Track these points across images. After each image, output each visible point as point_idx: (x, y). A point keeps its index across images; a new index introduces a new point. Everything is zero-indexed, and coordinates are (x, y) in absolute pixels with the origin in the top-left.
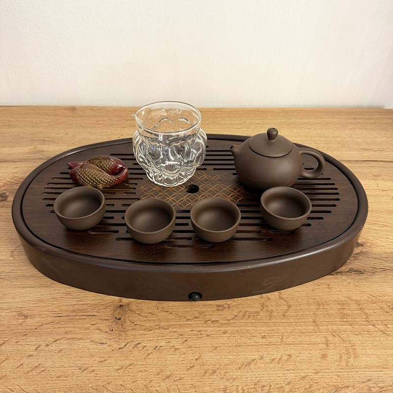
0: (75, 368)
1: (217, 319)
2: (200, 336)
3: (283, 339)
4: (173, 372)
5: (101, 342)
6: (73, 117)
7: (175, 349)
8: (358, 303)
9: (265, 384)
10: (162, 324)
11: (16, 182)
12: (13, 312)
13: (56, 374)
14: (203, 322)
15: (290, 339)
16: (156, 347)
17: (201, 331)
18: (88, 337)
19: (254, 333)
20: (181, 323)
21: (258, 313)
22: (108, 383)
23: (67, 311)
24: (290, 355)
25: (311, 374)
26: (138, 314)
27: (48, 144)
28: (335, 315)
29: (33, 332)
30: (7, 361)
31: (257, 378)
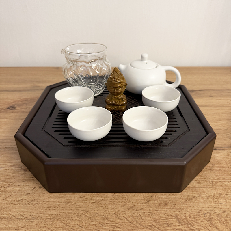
3: (213, 184)
4: (135, 205)
6: (57, 72)
9: (206, 212)
22: (86, 212)
24: (220, 194)
27: (42, 83)
30: (11, 197)
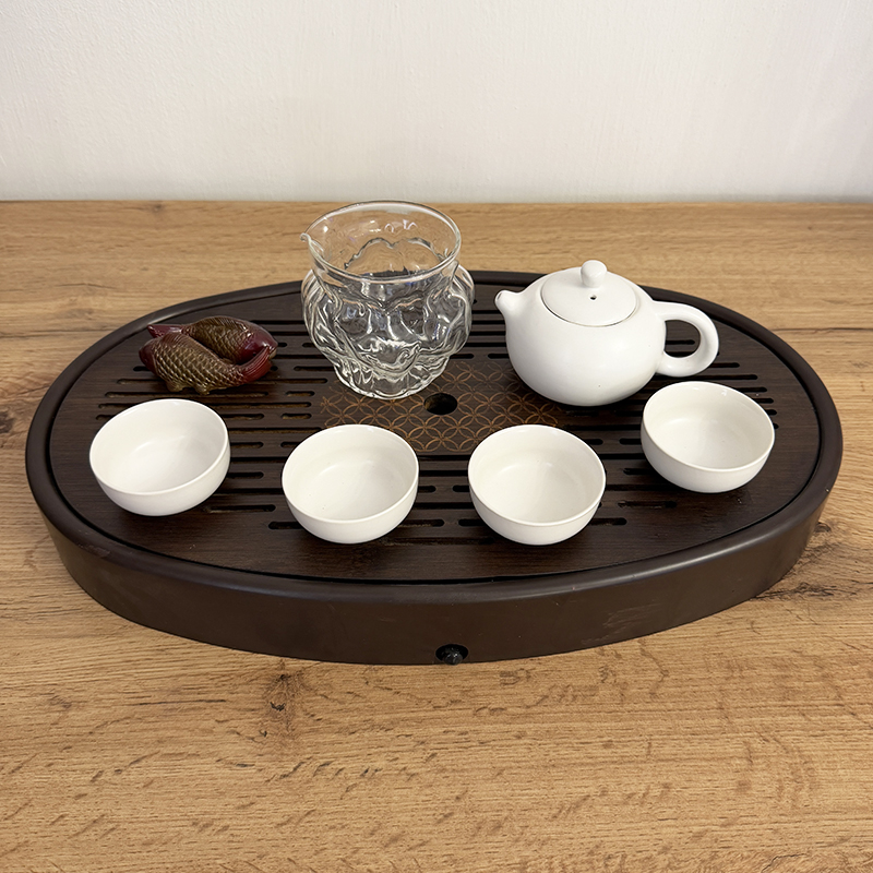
0: (184, 823)
1: (501, 706)
2: (464, 745)
3: (652, 750)
4: (406, 829)
5: (240, 761)
6: (157, 228)
7: (408, 774)
8: (818, 663)
9: (611, 851)
10: (378, 718)
11: (31, 387)
12: (36, 695)
13: (139, 836)
14: (470, 712)
15: (667, 748)
16: (367, 771)
17: (466, 733)
18: (211, 750)
19: (586, 736)
20: (422, 714)
21: (594, 688)
22: (260, 857)
23: (161, 690)
24: (666, 786)
25: (714, 828)
26: (322, 695)
27: (100, 294)
28: (766, 691)
29: (84, 740)
30: (27, 810)
31: (593, 839)
